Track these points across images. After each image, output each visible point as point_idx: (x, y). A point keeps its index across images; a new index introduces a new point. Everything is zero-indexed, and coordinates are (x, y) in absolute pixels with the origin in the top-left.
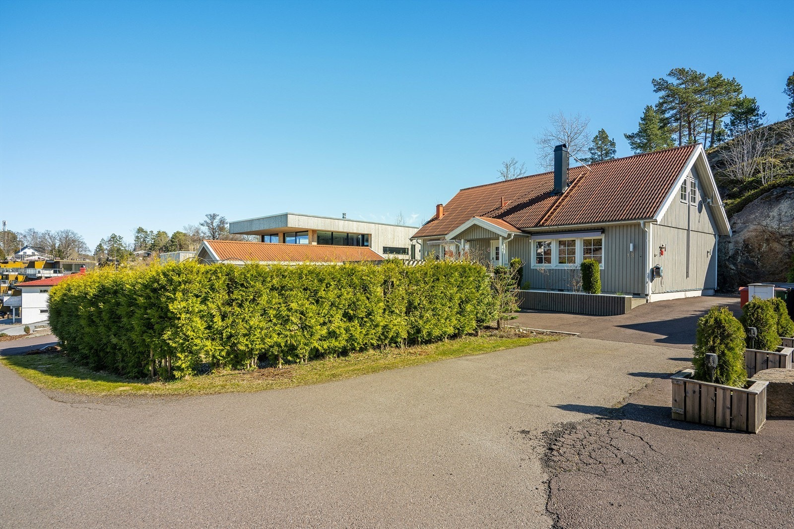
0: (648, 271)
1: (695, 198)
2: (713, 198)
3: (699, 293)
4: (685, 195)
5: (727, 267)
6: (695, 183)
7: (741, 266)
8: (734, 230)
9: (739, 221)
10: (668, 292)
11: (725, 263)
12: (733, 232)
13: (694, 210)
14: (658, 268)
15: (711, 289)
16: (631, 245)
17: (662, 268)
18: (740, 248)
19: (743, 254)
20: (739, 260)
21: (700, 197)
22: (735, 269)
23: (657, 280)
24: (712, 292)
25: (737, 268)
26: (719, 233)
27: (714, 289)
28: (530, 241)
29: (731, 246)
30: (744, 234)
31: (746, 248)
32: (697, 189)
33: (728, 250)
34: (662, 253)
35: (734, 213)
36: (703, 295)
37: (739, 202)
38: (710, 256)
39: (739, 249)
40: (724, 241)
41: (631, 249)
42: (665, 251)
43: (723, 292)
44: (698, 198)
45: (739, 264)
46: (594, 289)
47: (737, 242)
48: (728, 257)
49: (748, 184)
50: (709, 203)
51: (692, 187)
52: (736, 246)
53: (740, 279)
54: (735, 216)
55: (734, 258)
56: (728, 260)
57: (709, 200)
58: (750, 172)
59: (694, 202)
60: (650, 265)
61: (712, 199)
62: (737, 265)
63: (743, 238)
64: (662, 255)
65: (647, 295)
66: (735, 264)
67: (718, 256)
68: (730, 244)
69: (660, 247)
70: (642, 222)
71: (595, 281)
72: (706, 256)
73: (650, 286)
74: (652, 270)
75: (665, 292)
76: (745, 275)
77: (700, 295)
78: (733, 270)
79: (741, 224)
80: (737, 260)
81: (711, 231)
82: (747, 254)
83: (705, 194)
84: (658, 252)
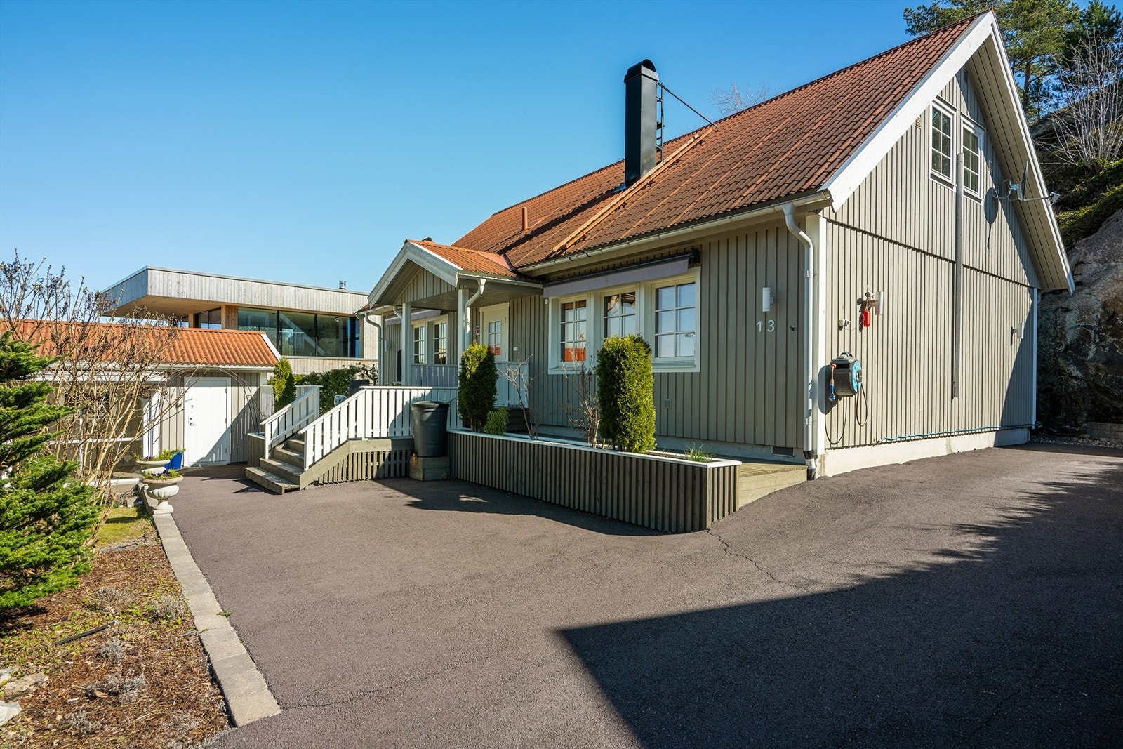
0: (812, 375)
1: (975, 178)
2: (1026, 180)
3: (986, 441)
4: (946, 161)
5: (1060, 372)
6: (975, 138)
7: (1098, 369)
8: (1079, 279)
9: (1090, 257)
10: (891, 441)
11: (1057, 363)
12: (1078, 284)
13: (973, 211)
14: (842, 366)
15: (1021, 427)
16: (766, 293)
17: (857, 366)
18: (1095, 325)
19: (1102, 339)
20: (1091, 354)
21: (990, 180)
22: (1080, 375)
23: (845, 405)
24: (1023, 435)
25: (1086, 374)
26: (1041, 283)
27: (1030, 428)
28: (546, 302)
29: (1071, 319)
30: (1104, 289)
31: (1108, 322)
32: (981, 155)
33: (1062, 328)
34: (864, 322)
35: (1077, 240)
36: (999, 444)
37: (1090, 212)
38: (1017, 342)
39: (1091, 328)
40: (1054, 307)
41: (766, 306)
42: (878, 312)
43: (1051, 435)
44: (986, 181)
45: (1091, 365)
46: (628, 433)
47: (1085, 310)
48: (1062, 348)
49: (1110, 174)
50: (1014, 193)
51: (966, 143)
52: (1084, 320)
53: (1093, 402)
54: (1079, 246)
55: (1077, 348)
56: (1064, 354)
57: (1014, 187)
58: (1114, 146)
59: (975, 188)
60: (821, 356)
61: (1024, 182)
62: (1087, 368)
63: (1101, 297)
64: (866, 325)
65: (809, 455)
66: (1081, 365)
67: (1039, 346)
68: (1068, 315)
69: (859, 301)
70: (786, 208)
71: (630, 410)
72: (1008, 342)
73: (820, 426)
74: (827, 373)
75: (879, 443)
76: (1107, 392)
77: (992, 446)
78: (1076, 378)
79: (1095, 265)
80: (1086, 355)
81: (1022, 276)
82: (1111, 340)
83: (1004, 169)
84: (853, 313)
